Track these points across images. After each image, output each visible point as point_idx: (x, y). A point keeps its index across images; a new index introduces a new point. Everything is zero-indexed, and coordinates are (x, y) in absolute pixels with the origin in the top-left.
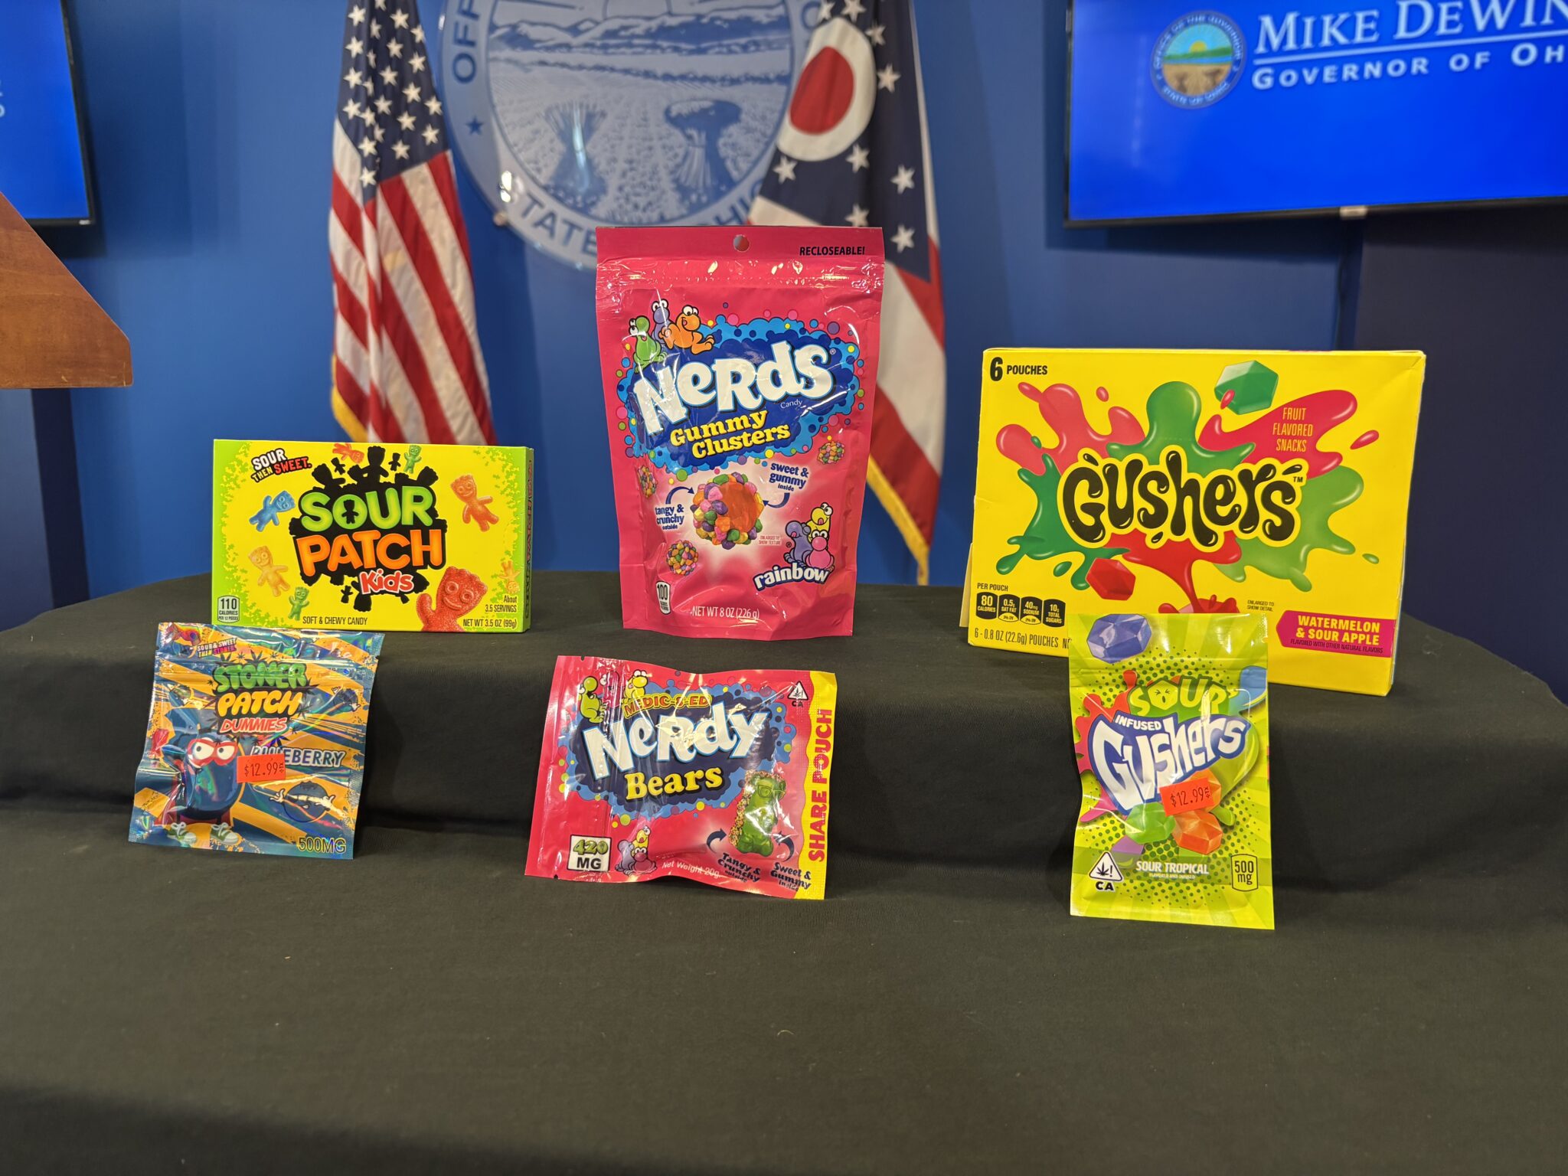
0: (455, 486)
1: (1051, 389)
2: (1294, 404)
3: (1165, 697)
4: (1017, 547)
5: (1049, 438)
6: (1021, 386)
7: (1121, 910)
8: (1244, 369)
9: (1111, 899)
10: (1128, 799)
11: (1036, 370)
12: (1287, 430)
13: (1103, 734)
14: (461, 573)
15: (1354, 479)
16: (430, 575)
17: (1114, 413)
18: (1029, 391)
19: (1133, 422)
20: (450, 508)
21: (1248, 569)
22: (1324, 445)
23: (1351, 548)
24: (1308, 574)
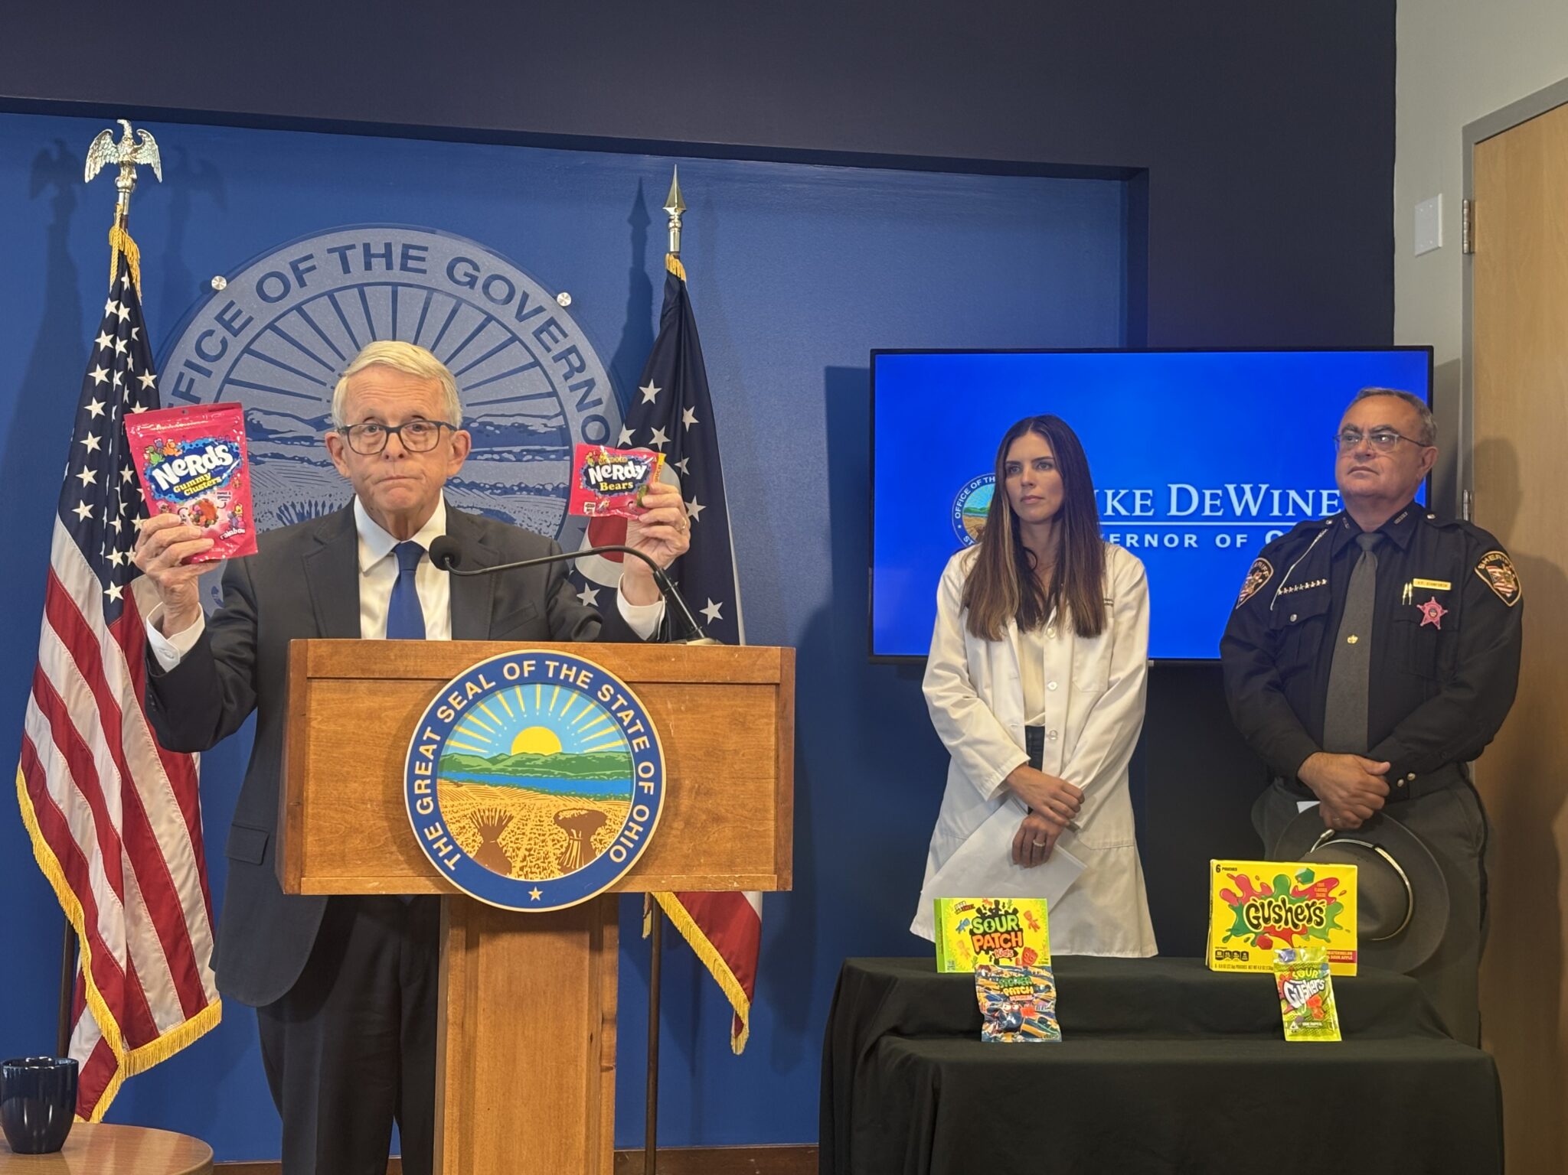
0: (1025, 915)
1: (1239, 876)
2: (1321, 882)
3: (1302, 974)
4: (1229, 933)
5: (1239, 893)
6: (1228, 875)
7: (1300, 1039)
8: (1304, 870)
9: (1296, 1035)
10: (1297, 1005)
11: (1233, 869)
12: (1319, 890)
13: (1287, 986)
14: (1029, 949)
15: (1341, 906)
16: (1020, 951)
17: (1262, 885)
18: (1232, 877)
19: (1269, 888)
20: (1024, 924)
21: (1311, 936)
22: (1331, 895)
23: (1341, 928)
24: (1329, 937)
